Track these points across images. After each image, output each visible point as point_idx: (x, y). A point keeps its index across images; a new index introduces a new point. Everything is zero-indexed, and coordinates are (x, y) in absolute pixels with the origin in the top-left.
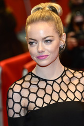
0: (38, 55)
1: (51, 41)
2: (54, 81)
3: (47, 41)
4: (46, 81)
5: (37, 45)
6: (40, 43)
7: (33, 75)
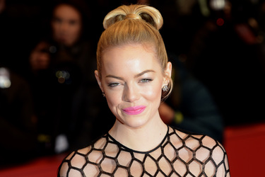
7: (110, 140)
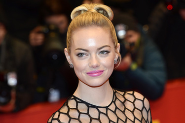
0: (89, 70)
1: (108, 52)
2: (107, 108)
3: (102, 52)
4: (96, 107)
5: (89, 57)
6: (93, 55)
7: (78, 101)
